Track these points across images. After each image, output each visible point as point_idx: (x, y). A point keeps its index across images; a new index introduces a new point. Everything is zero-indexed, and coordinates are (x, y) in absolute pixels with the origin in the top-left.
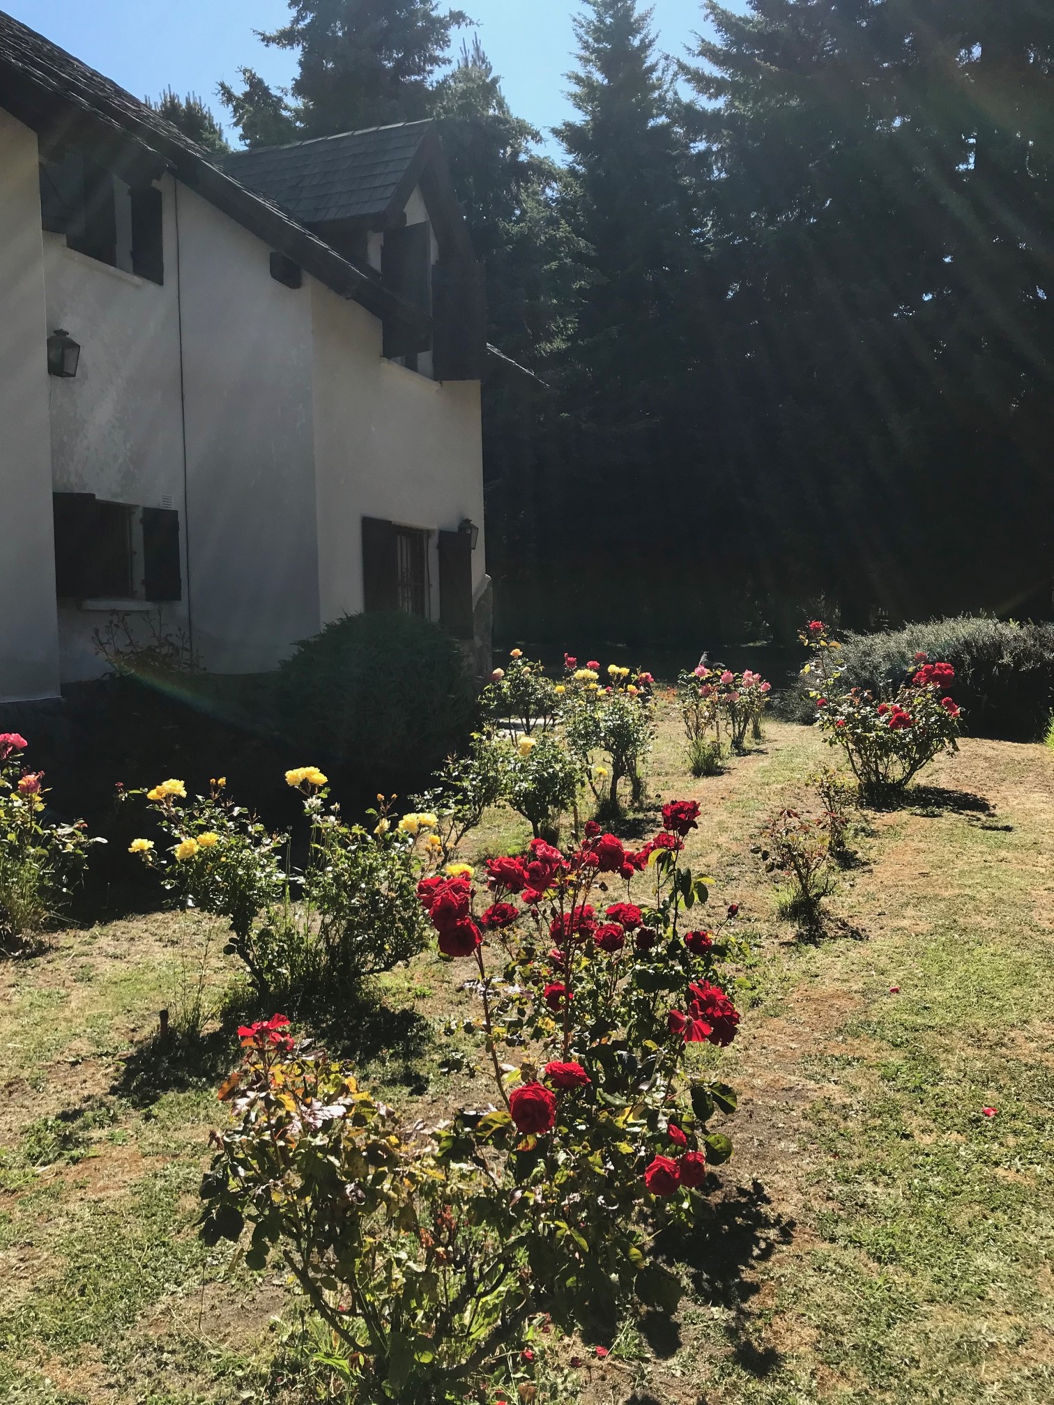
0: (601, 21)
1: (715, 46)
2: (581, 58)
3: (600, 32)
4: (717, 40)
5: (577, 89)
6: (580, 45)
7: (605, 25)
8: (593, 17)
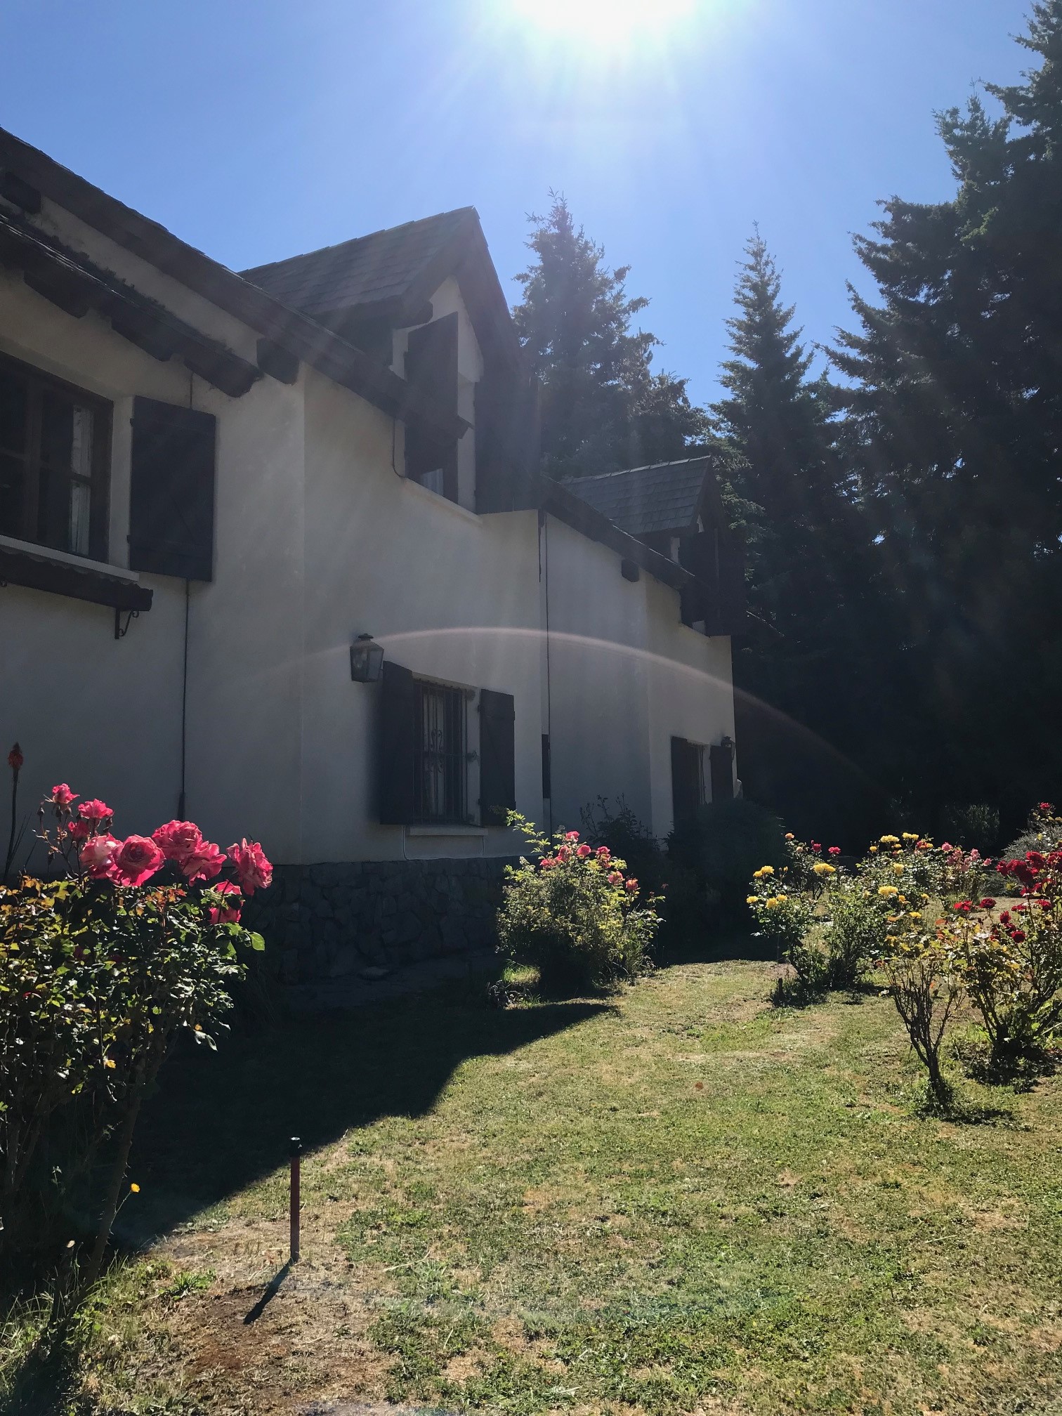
0: (752, 320)
1: (860, 339)
2: (735, 349)
3: (749, 328)
4: (862, 334)
5: (729, 373)
6: (734, 341)
7: (755, 322)
8: (745, 318)
